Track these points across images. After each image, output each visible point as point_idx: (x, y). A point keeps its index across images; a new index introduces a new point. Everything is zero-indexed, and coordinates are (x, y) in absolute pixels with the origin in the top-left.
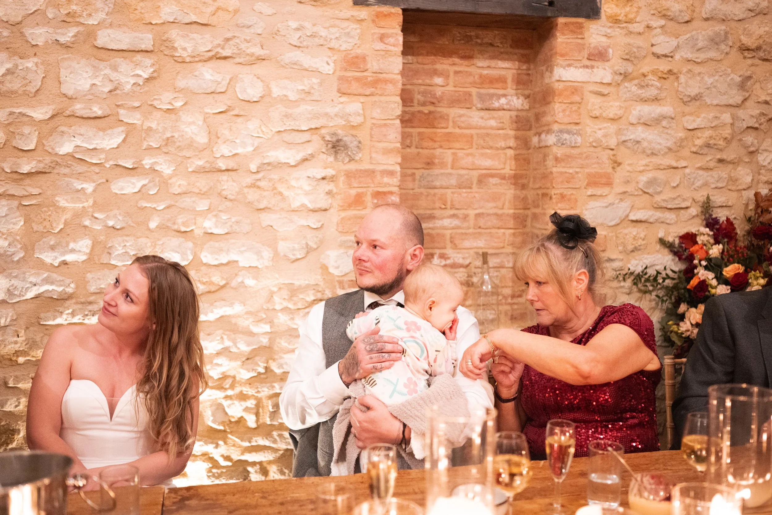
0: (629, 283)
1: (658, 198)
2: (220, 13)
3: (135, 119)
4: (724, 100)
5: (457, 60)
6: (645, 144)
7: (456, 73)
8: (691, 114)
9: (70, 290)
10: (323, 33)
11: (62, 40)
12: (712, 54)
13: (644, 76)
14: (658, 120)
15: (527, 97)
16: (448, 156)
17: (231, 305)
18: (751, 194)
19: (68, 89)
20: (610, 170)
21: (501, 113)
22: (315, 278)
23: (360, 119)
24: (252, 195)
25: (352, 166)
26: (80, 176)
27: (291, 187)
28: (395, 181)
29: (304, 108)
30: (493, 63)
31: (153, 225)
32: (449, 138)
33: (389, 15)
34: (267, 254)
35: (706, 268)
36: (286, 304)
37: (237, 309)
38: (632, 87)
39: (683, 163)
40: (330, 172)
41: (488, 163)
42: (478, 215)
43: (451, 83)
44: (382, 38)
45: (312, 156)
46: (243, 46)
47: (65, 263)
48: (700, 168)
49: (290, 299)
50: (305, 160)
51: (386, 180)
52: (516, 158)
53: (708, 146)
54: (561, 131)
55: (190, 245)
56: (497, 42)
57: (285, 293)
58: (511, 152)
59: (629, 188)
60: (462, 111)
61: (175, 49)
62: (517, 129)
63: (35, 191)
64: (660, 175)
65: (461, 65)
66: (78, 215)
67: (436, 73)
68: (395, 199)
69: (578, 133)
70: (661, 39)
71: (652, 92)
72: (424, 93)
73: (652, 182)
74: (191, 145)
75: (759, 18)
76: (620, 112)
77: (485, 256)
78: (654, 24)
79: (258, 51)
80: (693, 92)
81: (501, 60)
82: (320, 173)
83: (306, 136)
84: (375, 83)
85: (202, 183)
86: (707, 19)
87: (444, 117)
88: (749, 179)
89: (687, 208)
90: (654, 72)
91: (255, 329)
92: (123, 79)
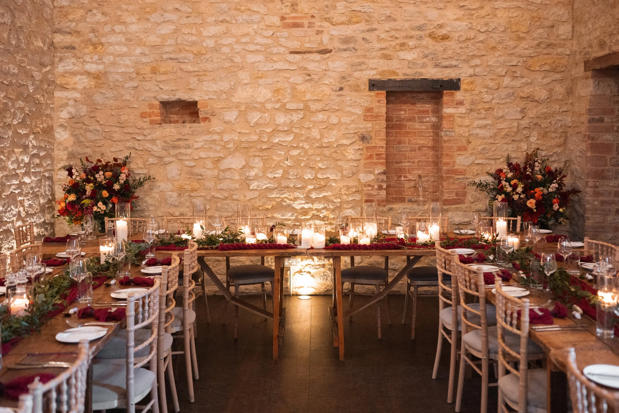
0: (475, 187)
1: (486, 155)
2: (325, 96)
3: (297, 131)
4: (514, 117)
5: (409, 105)
6: (480, 135)
7: (409, 109)
8: (500, 123)
9: (276, 186)
10: (359, 101)
11: (276, 107)
12: (508, 100)
13: (479, 110)
14: (485, 126)
15: (437, 117)
16: (407, 139)
17: (327, 192)
18: (525, 153)
19: (277, 122)
20: (466, 145)
21: (427, 124)
22: (356, 183)
23: (371, 129)
24: (334, 155)
25: (369, 145)
26: (280, 149)
27: (347, 152)
28: (384, 150)
29: (352, 126)
30: (423, 105)
31: (302, 165)
32: (407, 133)
33: (381, 93)
34: (339, 175)
35: (506, 181)
36: (345, 192)
37: (329, 193)
38: (475, 114)
39: (497, 142)
40: (361, 147)
41: (422, 142)
42: (418, 162)
43: (407, 113)
44: (379, 101)
45: (355, 142)
46: (332, 106)
47: (275, 177)
48: (505, 143)
49: (347, 190)
50: (352, 143)
51: (380, 149)
52: (433, 140)
53: (507, 135)
54: (446, 131)
55: (314, 172)
56: (425, 98)
57: (345, 188)
58: (431, 138)
59: (474, 151)
60: (412, 123)
61: (310, 108)
62: (434, 129)
63: (266, 154)
64: (487, 146)
65: (412, 107)
66: (280, 162)
67: (401, 110)
68: (384, 156)
69: (453, 132)
70: (486, 96)
71: (483, 116)
72: (397, 117)
73: (483, 149)
74: (315, 139)
75: (528, 86)
76: (469, 124)
77: (420, 177)
78: (482, 90)
79: (336, 108)
80: (501, 115)
81: (427, 104)
82: (357, 147)
83: (353, 135)
84: (377, 116)
85: (318, 151)
86: (505, 88)
87: (405, 126)
88: (526, 147)
89: (499, 159)
90: (483, 108)
91: (335, 201)
92: (294, 119)
